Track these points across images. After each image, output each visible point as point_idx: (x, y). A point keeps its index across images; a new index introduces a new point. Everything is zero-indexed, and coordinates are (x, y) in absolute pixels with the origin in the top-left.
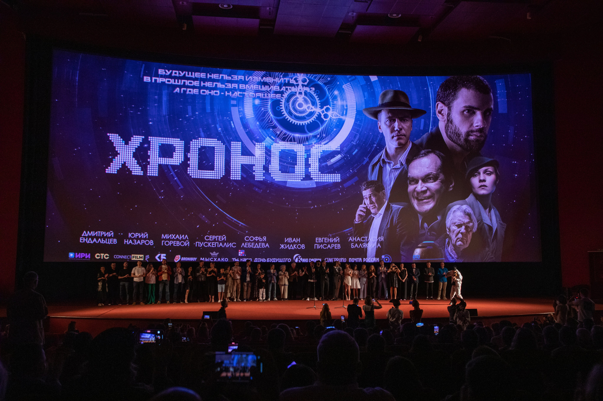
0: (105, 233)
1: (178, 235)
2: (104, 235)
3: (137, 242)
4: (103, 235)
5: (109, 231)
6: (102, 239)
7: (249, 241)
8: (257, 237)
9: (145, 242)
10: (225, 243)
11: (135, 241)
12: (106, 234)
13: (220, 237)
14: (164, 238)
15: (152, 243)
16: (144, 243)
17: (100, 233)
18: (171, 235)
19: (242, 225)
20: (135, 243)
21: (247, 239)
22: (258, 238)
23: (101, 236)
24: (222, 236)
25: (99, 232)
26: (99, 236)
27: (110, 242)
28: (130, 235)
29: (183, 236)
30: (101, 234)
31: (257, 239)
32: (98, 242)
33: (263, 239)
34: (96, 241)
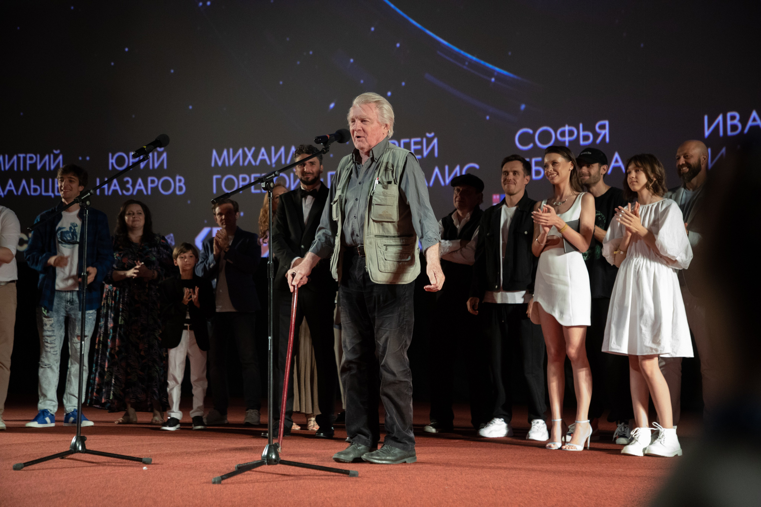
0: (36, 158)
1: (263, 150)
2: (35, 164)
3: (134, 186)
4: (34, 166)
5: (50, 152)
6: (32, 180)
7: (536, 151)
8: (567, 128)
9: (159, 183)
10: (437, 170)
11: (127, 182)
12: (41, 160)
13: (416, 143)
14: (220, 164)
15: (181, 188)
16: (155, 190)
17: (25, 159)
18: (240, 151)
19: (499, 77)
20: (128, 190)
21: (526, 139)
22: (571, 133)
23: (28, 169)
24: (423, 136)
25: (22, 156)
26: (22, 169)
27: (53, 191)
28: (112, 161)
29: (282, 149)
30: (28, 162)
31: (567, 139)
32: (19, 193)
33: (596, 135)
34: (13, 188)
